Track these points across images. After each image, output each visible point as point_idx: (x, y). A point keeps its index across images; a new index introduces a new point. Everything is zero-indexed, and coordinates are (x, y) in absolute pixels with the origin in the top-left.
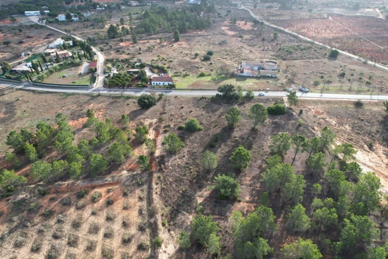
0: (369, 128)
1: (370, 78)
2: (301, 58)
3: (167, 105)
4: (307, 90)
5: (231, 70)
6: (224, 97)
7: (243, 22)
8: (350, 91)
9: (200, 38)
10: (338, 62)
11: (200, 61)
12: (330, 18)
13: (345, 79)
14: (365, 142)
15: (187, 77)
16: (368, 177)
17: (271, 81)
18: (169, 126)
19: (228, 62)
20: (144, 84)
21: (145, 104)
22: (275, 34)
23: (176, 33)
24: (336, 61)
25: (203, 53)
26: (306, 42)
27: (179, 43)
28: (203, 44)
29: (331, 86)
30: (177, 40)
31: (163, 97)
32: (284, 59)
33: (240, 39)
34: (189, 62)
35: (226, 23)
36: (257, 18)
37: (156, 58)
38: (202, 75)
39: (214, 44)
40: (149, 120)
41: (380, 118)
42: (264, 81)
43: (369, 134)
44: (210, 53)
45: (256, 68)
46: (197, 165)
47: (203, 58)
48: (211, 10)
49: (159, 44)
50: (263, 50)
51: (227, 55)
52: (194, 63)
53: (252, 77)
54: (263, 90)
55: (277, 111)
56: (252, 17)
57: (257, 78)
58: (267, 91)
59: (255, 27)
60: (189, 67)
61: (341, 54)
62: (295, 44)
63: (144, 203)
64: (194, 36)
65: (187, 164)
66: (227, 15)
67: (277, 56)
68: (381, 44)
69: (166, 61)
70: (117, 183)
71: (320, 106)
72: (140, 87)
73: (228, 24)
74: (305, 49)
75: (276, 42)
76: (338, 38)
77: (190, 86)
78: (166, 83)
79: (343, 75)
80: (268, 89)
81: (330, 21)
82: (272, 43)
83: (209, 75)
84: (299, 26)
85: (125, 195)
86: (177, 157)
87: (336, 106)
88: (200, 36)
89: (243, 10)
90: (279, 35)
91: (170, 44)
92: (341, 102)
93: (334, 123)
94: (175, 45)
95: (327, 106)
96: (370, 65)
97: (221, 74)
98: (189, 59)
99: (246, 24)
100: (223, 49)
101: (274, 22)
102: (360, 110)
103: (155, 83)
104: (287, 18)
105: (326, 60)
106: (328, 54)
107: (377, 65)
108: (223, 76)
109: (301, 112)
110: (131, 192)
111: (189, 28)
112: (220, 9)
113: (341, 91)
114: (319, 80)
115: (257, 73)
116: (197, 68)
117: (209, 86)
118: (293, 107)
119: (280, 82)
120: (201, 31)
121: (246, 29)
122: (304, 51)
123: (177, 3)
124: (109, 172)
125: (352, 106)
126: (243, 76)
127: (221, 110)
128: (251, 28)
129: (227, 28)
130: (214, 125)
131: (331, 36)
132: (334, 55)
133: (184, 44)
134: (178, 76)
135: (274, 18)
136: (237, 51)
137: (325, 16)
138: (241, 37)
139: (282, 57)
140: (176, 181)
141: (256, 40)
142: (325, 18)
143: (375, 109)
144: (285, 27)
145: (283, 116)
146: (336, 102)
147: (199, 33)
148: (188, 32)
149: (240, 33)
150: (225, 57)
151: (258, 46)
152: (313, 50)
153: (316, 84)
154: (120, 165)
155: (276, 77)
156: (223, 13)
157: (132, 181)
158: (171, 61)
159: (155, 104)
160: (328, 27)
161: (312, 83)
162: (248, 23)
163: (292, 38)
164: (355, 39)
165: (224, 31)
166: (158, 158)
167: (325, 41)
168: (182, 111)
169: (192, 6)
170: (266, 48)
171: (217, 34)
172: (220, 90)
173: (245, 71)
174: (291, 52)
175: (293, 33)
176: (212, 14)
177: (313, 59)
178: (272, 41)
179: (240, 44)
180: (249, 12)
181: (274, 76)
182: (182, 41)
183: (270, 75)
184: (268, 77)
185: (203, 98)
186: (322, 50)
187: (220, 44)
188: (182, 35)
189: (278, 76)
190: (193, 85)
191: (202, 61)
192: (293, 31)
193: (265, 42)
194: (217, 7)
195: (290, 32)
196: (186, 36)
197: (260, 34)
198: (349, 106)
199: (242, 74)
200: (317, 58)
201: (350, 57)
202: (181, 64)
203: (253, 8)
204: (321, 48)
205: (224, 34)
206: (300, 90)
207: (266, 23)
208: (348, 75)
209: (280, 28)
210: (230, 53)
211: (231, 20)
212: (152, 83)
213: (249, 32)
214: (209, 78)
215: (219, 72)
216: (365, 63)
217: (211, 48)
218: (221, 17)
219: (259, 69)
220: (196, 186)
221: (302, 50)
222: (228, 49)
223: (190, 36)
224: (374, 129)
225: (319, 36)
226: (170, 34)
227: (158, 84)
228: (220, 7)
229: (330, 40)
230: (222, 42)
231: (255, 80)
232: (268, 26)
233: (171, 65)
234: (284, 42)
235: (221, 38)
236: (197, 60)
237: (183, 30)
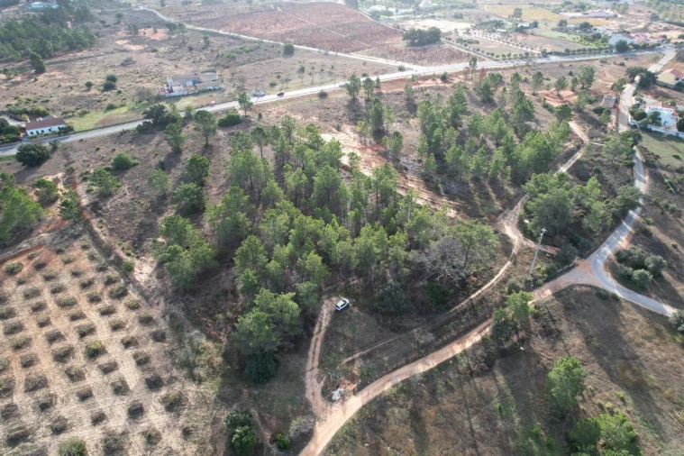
0: (336, 114)
1: (333, 68)
2: (249, 61)
3: (70, 153)
4: (262, 93)
5: (155, 93)
6: (155, 123)
7: (151, 30)
8: (312, 84)
9: (84, 62)
10: (295, 58)
11: (98, 93)
12: (279, 9)
13: (306, 73)
14: (333, 126)
15: (87, 115)
16: (330, 145)
17: (215, 94)
18: (87, 173)
19: (147, 85)
20: (12, 136)
21: (32, 159)
22: (206, 38)
23: (33, 57)
24: (293, 58)
25: (99, 80)
26: (251, 42)
27: (47, 74)
28: (94, 69)
29: (290, 84)
30: (41, 70)
31: (59, 146)
32: (227, 67)
33: (154, 54)
34: (81, 97)
35: (121, 34)
36: (172, 20)
37: (14, 102)
38: (111, 107)
39: (112, 66)
40: (52, 174)
41: (346, 103)
42: (205, 96)
43: (336, 119)
44: (112, 79)
45: (190, 83)
46: (147, 197)
47: (102, 88)
48: (83, 16)
49: (6, 81)
50: (194, 62)
51: (141, 77)
52: (90, 96)
53: (188, 95)
54: (208, 105)
55: (231, 121)
56: (162, 20)
57: (194, 94)
58: (212, 105)
59: (173, 34)
60: (83, 102)
61: (298, 49)
62: (238, 47)
63: (94, 250)
64: (70, 61)
65: (133, 199)
66: (119, 23)
67: (215, 66)
68: (343, 32)
69: (35, 102)
70: (40, 245)
71: (281, 106)
72: (7, 142)
73: (124, 35)
74: (252, 51)
75: (210, 49)
76: (292, 32)
77: (97, 124)
78: (55, 128)
79: (302, 70)
80: (213, 102)
81: (280, 13)
82: (205, 52)
83: (122, 106)
84: (238, 23)
85: (59, 252)
86: (115, 198)
87: (300, 102)
88: (81, 59)
89: (144, 11)
90: (211, 39)
91: (30, 77)
92: (303, 97)
93: (300, 118)
94: (41, 78)
95: (289, 104)
96: (332, 55)
97: (140, 102)
98: (77, 93)
99: (155, 32)
100: (131, 70)
101: (200, 23)
102: (326, 100)
103: (34, 131)
104: (218, 15)
105: (281, 59)
106: (282, 51)
107: (339, 54)
108: (145, 102)
109: (260, 116)
110: (67, 247)
111: (56, 50)
112: (100, 14)
113: (303, 86)
114: (277, 81)
115: (193, 89)
116: (99, 101)
117: (127, 118)
118: (249, 113)
119: (227, 92)
120: (80, 51)
121: (157, 38)
122: (252, 53)
123: (7, 10)
124: (18, 241)
125: (317, 98)
126: (174, 97)
127: (157, 138)
128: (167, 37)
129: (126, 41)
130: (153, 155)
131: (284, 30)
132: (289, 51)
133: (59, 75)
134: (70, 117)
135: (199, 18)
136: (154, 70)
137: (272, 7)
138: (154, 51)
139: (223, 66)
140: (125, 218)
141: (178, 51)
142: (271, 10)
143: (341, 96)
144: (218, 28)
145: (239, 125)
146: (298, 98)
147: (79, 54)
148: (55, 56)
149: (152, 47)
150: (138, 80)
151: (185, 58)
152: (262, 50)
153: (273, 85)
154: (31, 230)
155: (220, 89)
156: (110, 20)
157: (62, 237)
158: (47, 101)
159: (48, 157)
160: (277, 20)
161: (267, 84)
162: (159, 30)
163: (232, 41)
164: (313, 31)
165: (121, 46)
166: (88, 206)
167: (275, 37)
168: (99, 153)
169: (42, 14)
170: (198, 59)
171: (112, 53)
172: (149, 115)
173: (174, 88)
174: (234, 57)
175: (232, 34)
176: (89, 23)
177: (264, 60)
178: (204, 49)
179: (157, 61)
180: (155, 15)
181: (217, 88)
182: (52, 71)
183: (212, 88)
184: (210, 90)
185: (124, 132)
186: (275, 48)
187: (123, 65)
188: (47, 61)
189: (222, 86)
190: (102, 122)
191: (103, 91)
192: (230, 32)
193: (194, 51)
194: (94, 11)
195: (228, 33)
196: (56, 63)
197: (184, 42)
198: (314, 99)
199: (172, 94)
200: (269, 58)
201: (308, 51)
202: (66, 101)
203: (160, 7)
204: (273, 46)
205: (125, 51)
206: (255, 95)
207: (188, 26)
208: (308, 69)
209: (210, 30)
210: (145, 74)
211: (129, 28)
212: (28, 132)
213: (162, 42)
214: (124, 110)
215: (136, 99)
217: (110, 72)
218: (109, 26)
219: (194, 83)
220: (154, 214)
221: (247, 52)
222: (139, 69)
223: (63, 62)
224: (341, 113)
225: (267, 33)
226: (20, 64)
227: (40, 132)
228: (100, 11)
229: (282, 35)
230: (126, 61)
231: (192, 98)
232: (193, 30)
233: (49, 105)
234: (222, 47)
235: (118, 58)
236: (93, 91)
237: (46, 54)
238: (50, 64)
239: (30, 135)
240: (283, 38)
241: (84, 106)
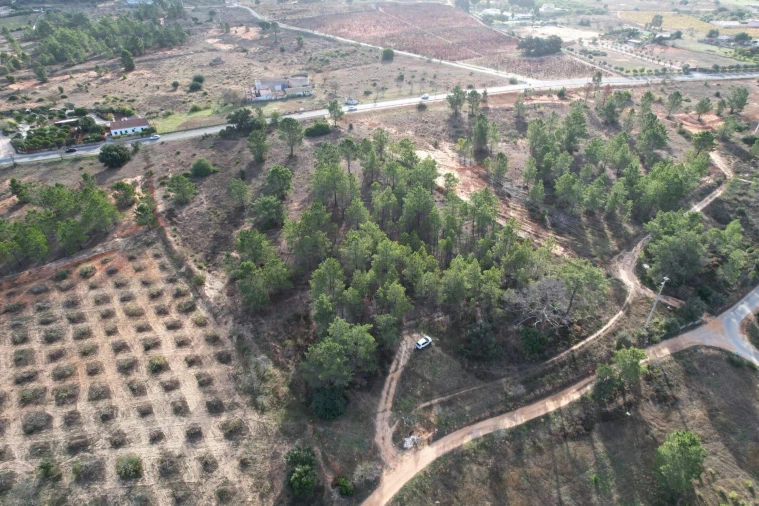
0: (434, 129)
1: (435, 77)
2: (344, 66)
3: (151, 155)
4: (355, 102)
5: (241, 96)
6: (239, 129)
7: (243, 28)
8: (411, 94)
9: (173, 61)
10: (394, 65)
11: (184, 93)
12: (381, 10)
13: (404, 82)
14: (430, 142)
15: (170, 117)
16: (425, 163)
17: (304, 101)
18: (166, 177)
19: (234, 87)
20: (97, 135)
21: (114, 160)
22: (299, 39)
23: (124, 55)
24: (392, 64)
25: (186, 80)
26: (347, 45)
27: (135, 72)
28: (181, 69)
29: (387, 94)
30: (130, 68)
31: (141, 147)
32: (320, 72)
33: (244, 54)
34: (167, 98)
35: (212, 32)
36: (266, 18)
37: (102, 100)
38: (195, 109)
39: (201, 66)
40: (131, 176)
41: (447, 117)
42: (294, 102)
43: (434, 134)
44: (199, 80)
45: (279, 87)
46: (224, 207)
47: (188, 88)
48: (176, 13)
49: (96, 78)
50: (285, 65)
51: (228, 78)
52: (175, 97)
53: (276, 100)
54: (296, 112)
55: (319, 131)
56: (256, 19)
57: (282, 100)
58: (300, 112)
59: (264, 33)
60: (168, 103)
61: (398, 55)
62: (333, 50)
63: (165, 260)
64: (159, 59)
65: (209, 209)
66: (211, 20)
67: (307, 70)
68: (449, 38)
69: (122, 101)
70: (114, 250)
71: (374, 117)
72: (92, 142)
73: (215, 34)
74: (348, 54)
75: (303, 50)
76: (393, 36)
77: (180, 126)
78: (139, 129)
79: (401, 78)
80: (302, 109)
81: (381, 14)
82: (298, 54)
83: (207, 108)
84: (336, 24)
85: (131, 259)
86: (191, 206)
87: (395, 113)
88: (170, 57)
89: (238, 8)
90: (305, 40)
91: (119, 76)
92: (400, 108)
93: (394, 131)
94: (130, 76)
95: (384, 116)
96: (435, 63)
97: (225, 105)
98: (163, 94)
99: (248, 31)
100: (219, 70)
101: (294, 23)
102: (424, 113)
103: (118, 131)
104: (314, 14)
105: (379, 65)
106: (380, 57)
107: (443, 62)
108: (230, 105)
109: (351, 127)
110: (139, 254)
111: (146, 47)
112: (193, 11)
113: (401, 96)
114: (372, 89)
115: (282, 93)
116: (184, 103)
117: (211, 121)
118: (338, 123)
119: (317, 99)
120: (170, 49)
121: (249, 38)
122: (347, 57)
123: (103, 5)
124: (94, 244)
125: (414, 110)
126: (261, 101)
127: (239, 146)
128: (259, 36)
129: (217, 40)
130: (234, 163)
131: (385, 33)
132: (388, 56)
133: (147, 74)
134: (154, 117)
135: (294, 17)
136: (243, 71)
137: (373, 7)
138: (245, 51)
139: (315, 70)
140: (200, 228)
141: (269, 52)
142: (372, 10)
143: (442, 109)
144: (314, 29)
145: (328, 136)
146: (394, 110)
147: (169, 53)
148: (145, 54)
149: (243, 47)
150: (225, 82)
151: (276, 60)
152: (359, 55)
153: (367, 93)
154: (107, 234)
155: (310, 95)
156: (203, 17)
157: (135, 244)
158: (133, 101)
159: (129, 159)
160: (378, 22)
161: (361, 92)
162: (251, 29)
163: (327, 43)
164: (417, 35)
165: (211, 45)
166: (163, 212)
167: (374, 41)
168: (179, 157)
169: (137, 10)
170: (289, 61)
171: (202, 52)
172: (233, 120)
173: (262, 92)
174: (328, 61)
175: (327, 36)
176: (182, 20)
177: (360, 65)
178: (297, 50)
179: (246, 62)
180: (248, 12)
181: (307, 94)
182: (141, 69)
183: (301, 93)
184: (299, 96)
185: (206, 137)
186: (373, 53)
187: (211, 65)
188: (137, 59)
189: (313, 92)
190: (185, 124)
191: (189, 92)
192: (326, 33)
193: (285, 53)
194: (188, 8)
195: (323, 34)
196: (146, 61)
197: (276, 42)
198: (411, 111)
199: (259, 98)
200: (366, 63)
201: (410, 58)
202: (152, 101)
203: (254, 5)
204: (371, 51)
205: (215, 50)
206: (347, 104)
207: (282, 25)
208: (407, 77)
209: (304, 30)
210: (233, 75)
211: (221, 27)
212: (113, 132)
213: (255, 41)
214: (208, 112)
215: (222, 102)
216: (429, 62)
217: (198, 72)
218: (200, 24)
219: (284, 87)
220: (230, 226)
221: (343, 56)
222: (227, 69)
223: (152, 60)
224: (440, 128)
225: (366, 36)
226: (111, 61)
227: (124, 132)
228: (193, 8)
229: (382, 39)
230: (215, 61)
231: (280, 103)
232: (287, 30)
233: (135, 105)
234: (316, 49)
235: (208, 57)
236: (179, 92)
237: (137, 51)
238: (139, 62)
239: (114, 135)
240: (382, 41)
241: (169, 107)
